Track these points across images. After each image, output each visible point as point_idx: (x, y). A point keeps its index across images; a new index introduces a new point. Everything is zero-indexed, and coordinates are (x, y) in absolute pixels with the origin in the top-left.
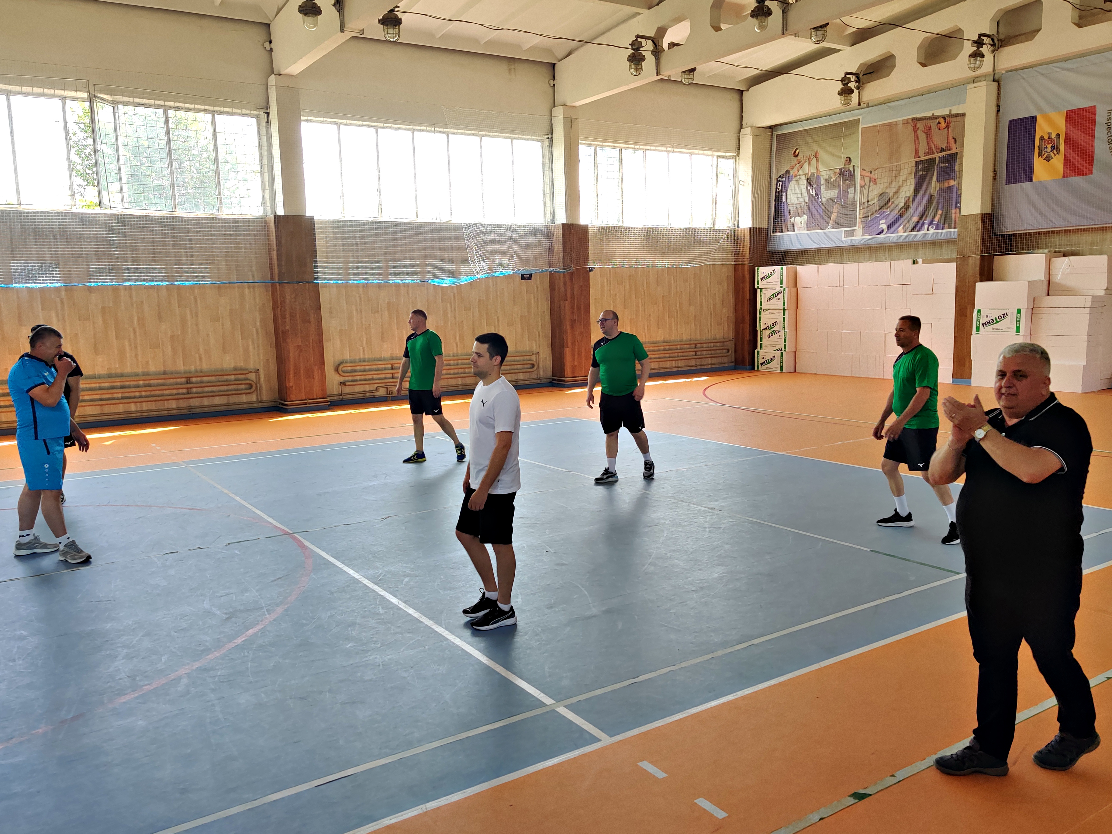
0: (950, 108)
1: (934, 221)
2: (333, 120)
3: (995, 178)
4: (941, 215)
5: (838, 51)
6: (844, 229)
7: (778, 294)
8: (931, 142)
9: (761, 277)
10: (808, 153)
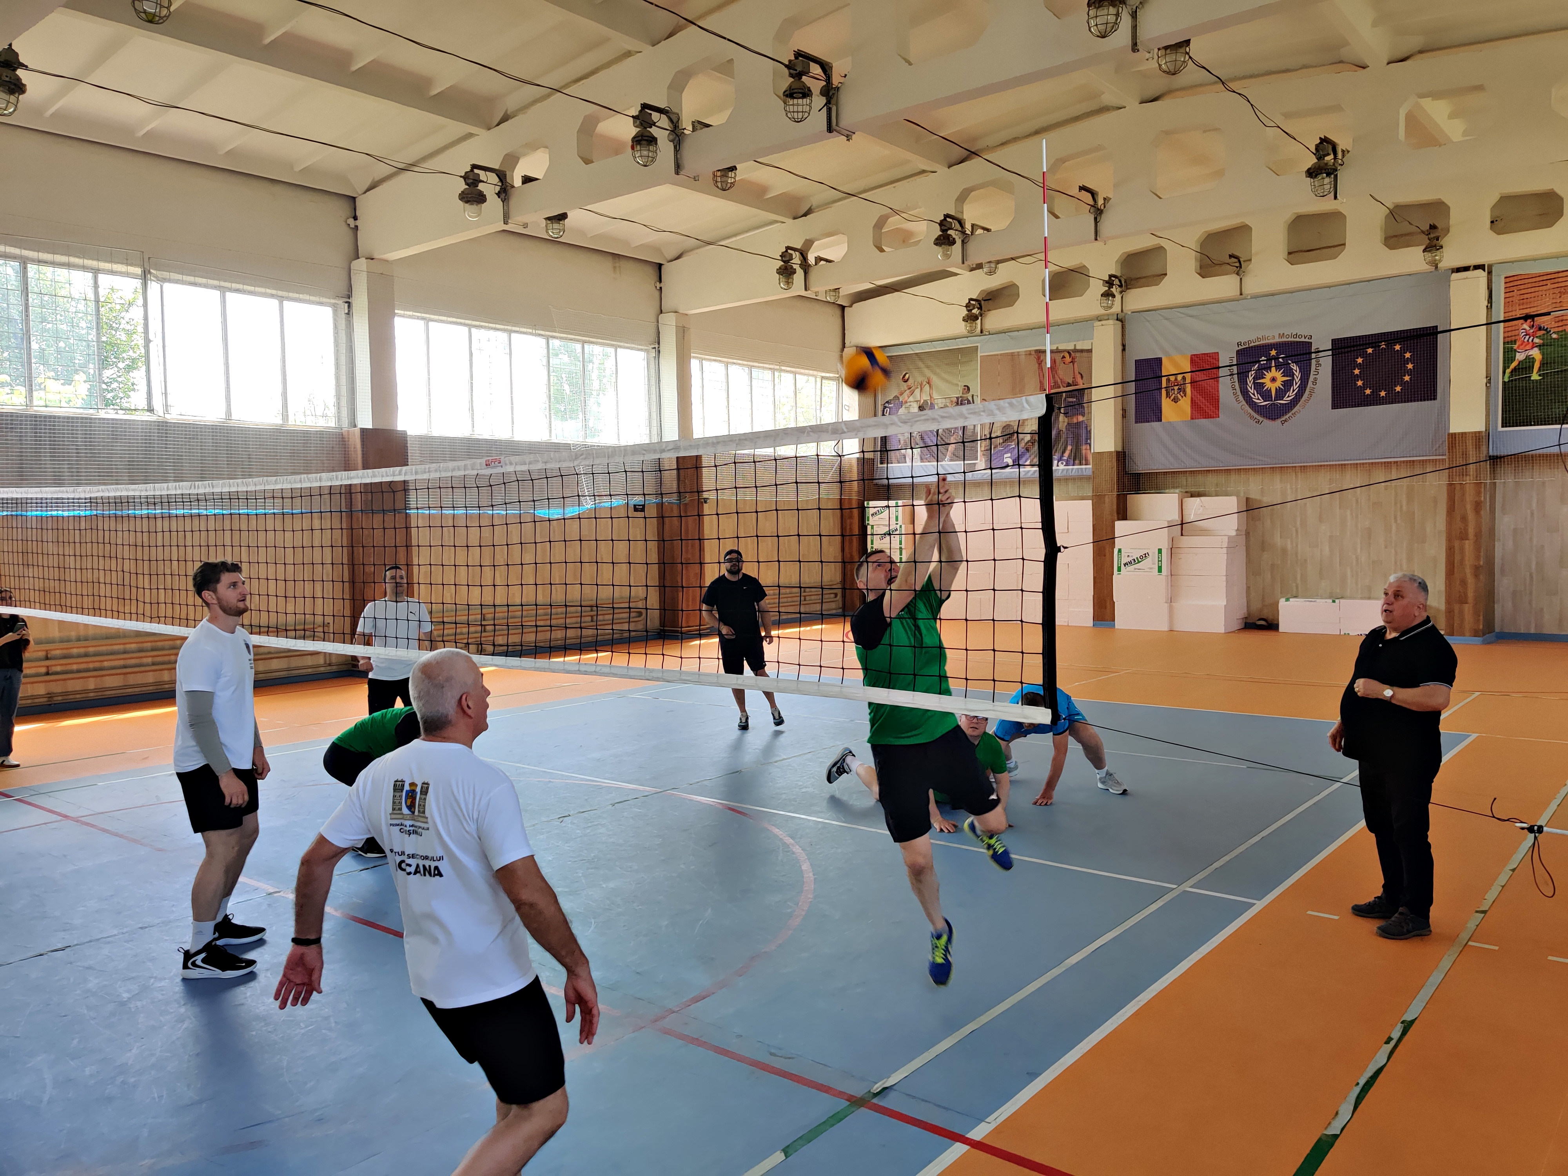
0: (1075, 343)
2: (423, 315)
3: (1124, 416)
4: (1071, 451)
5: (956, 274)
8: (1057, 377)
9: (872, 512)
10: (920, 379)
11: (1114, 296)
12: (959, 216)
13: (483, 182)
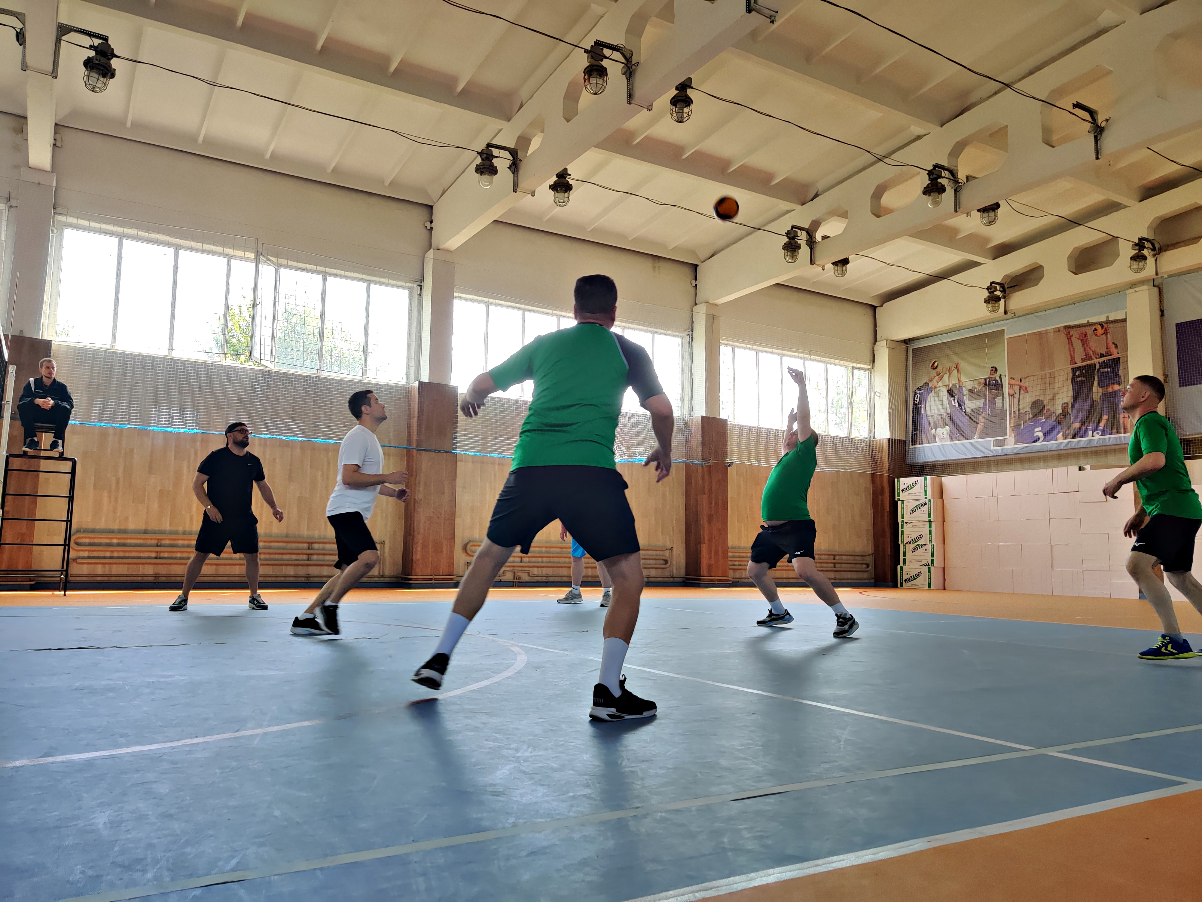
0: (1107, 315)
1: (1100, 427)
2: (483, 299)
4: (1107, 420)
5: (982, 264)
6: (992, 439)
7: (922, 505)
8: (1089, 349)
9: (901, 488)
10: (948, 365)
11: (1145, 258)
12: (952, 168)
13: (497, 157)
